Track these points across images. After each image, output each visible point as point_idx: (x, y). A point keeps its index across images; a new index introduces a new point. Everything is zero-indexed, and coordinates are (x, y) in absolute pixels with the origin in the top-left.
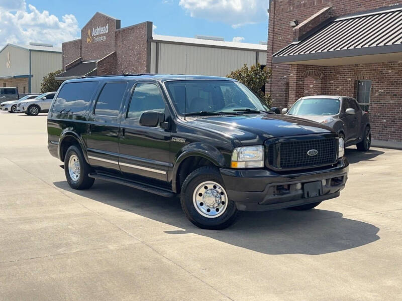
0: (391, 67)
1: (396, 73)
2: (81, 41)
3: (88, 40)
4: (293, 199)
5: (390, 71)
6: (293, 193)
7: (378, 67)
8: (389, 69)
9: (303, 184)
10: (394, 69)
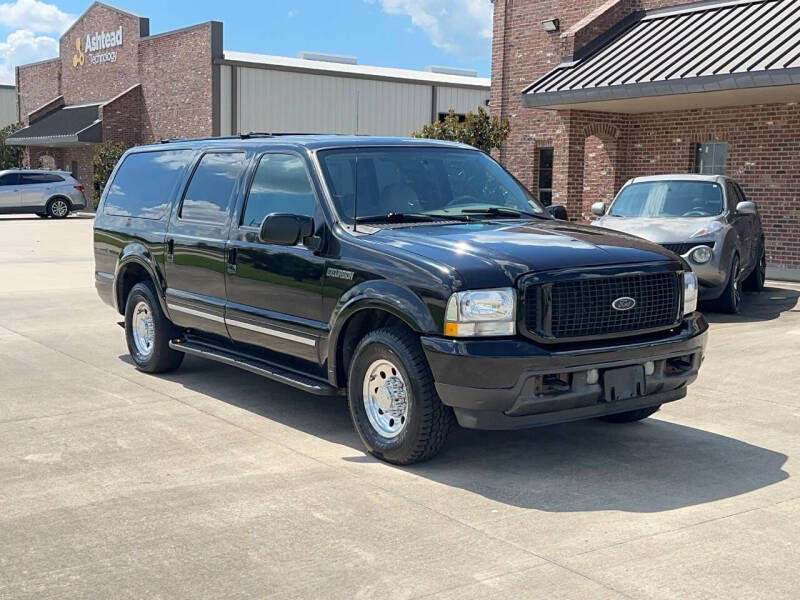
0: (771, 114)
1: (784, 127)
2: (59, 62)
3: (76, 60)
4: (581, 403)
5: (770, 123)
6: (580, 391)
7: (742, 116)
8: (768, 119)
9: (601, 372)
10: (779, 119)
